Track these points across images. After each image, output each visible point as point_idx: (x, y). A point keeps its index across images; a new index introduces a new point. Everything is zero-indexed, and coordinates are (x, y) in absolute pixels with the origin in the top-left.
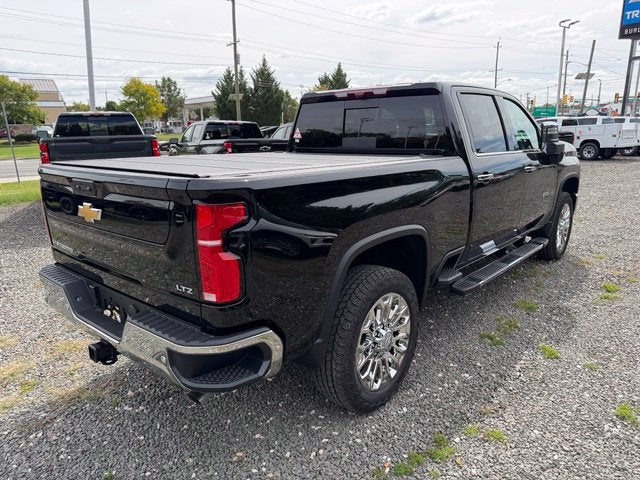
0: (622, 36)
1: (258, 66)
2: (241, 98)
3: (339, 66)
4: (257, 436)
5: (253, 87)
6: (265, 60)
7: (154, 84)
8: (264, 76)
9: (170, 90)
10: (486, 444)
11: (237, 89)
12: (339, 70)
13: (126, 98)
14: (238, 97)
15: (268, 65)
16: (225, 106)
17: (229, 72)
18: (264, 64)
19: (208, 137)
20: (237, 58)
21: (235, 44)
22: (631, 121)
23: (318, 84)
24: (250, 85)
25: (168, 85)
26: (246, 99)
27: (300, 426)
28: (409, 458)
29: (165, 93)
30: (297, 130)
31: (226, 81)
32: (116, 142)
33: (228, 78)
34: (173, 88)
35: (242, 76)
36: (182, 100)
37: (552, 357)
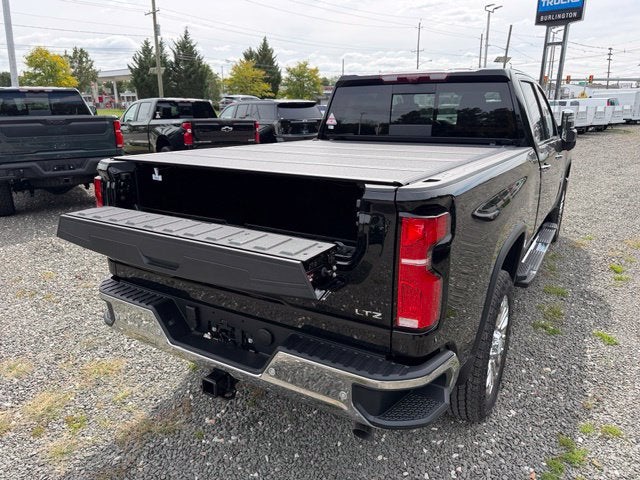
0: (538, 22)
1: (178, 38)
2: (162, 72)
3: (265, 40)
4: (380, 458)
5: (173, 60)
6: (187, 32)
7: (63, 54)
8: (185, 48)
9: (81, 62)
10: (609, 441)
11: (158, 63)
12: (265, 45)
13: (31, 70)
14: (159, 71)
15: (191, 37)
16: (143, 80)
17: (147, 43)
18: (185, 37)
19: (158, 116)
20: (156, 28)
21: (154, 14)
22: (572, 104)
23: (243, 59)
24: (171, 58)
25: (80, 56)
26: (167, 74)
27: (419, 442)
28: (548, 466)
29: (76, 65)
30: (332, 116)
31: (144, 53)
32: (73, 123)
33: (146, 50)
34: (84, 60)
35: (162, 49)
36: (96, 73)
37: (611, 343)
